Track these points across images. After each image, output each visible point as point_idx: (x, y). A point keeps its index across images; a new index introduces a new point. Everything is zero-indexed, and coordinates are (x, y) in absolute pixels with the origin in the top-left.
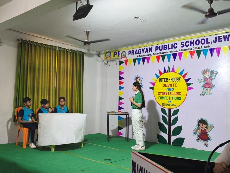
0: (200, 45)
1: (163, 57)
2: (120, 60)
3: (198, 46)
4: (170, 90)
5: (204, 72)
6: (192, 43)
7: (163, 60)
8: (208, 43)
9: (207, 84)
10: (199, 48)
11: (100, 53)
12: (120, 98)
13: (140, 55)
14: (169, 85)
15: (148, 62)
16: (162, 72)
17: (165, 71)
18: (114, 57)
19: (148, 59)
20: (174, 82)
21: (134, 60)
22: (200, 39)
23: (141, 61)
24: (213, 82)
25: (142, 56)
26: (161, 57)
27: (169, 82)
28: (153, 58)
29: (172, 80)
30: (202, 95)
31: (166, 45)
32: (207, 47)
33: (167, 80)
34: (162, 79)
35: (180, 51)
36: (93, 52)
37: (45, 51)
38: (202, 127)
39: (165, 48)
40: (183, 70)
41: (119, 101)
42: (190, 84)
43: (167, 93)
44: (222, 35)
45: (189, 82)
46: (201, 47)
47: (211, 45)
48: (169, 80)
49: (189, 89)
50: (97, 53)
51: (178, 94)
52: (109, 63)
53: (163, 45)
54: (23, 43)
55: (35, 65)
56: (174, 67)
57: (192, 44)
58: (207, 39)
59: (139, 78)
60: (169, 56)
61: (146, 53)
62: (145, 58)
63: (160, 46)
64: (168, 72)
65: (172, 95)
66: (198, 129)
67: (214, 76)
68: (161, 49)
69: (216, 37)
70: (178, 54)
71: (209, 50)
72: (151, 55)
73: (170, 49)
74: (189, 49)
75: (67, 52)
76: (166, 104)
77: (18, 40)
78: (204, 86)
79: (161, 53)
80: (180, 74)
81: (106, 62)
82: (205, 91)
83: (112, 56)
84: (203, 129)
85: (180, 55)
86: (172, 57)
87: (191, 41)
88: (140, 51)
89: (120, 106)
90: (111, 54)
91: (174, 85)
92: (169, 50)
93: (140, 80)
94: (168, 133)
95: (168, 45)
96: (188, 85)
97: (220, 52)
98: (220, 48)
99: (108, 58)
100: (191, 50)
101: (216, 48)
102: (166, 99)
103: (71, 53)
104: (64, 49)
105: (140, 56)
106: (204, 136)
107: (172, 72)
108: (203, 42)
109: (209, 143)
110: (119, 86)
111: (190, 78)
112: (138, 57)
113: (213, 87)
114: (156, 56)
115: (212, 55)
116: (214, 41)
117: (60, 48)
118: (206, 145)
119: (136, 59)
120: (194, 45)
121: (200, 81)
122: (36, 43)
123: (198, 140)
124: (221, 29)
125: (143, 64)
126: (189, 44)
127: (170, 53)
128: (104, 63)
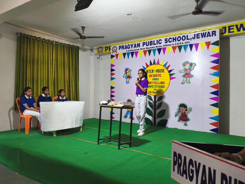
0: (181, 41)
1: (150, 52)
2: (112, 54)
3: (179, 42)
4: (155, 79)
5: (184, 65)
6: (174, 39)
7: (150, 54)
8: (188, 39)
9: (186, 74)
10: (180, 43)
11: (93, 48)
12: (112, 88)
13: (129, 49)
14: (154, 76)
15: (136, 56)
16: (149, 64)
17: (151, 64)
18: (106, 51)
19: (137, 53)
20: (159, 73)
21: (124, 54)
22: (181, 36)
23: (130, 54)
24: (192, 73)
25: (131, 50)
26: (147, 52)
27: (155, 73)
28: (141, 53)
29: (157, 71)
30: (183, 83)
31: (152, 41)
32: (187, 43)
33: (153, 71)
34: (149, 71)
35: (164, 46)
36: (86, 47)
37: (43, 45)
38: (182, 110)
39: (151, 44)
40: (167, 63)
41: (112, 90)
42: (173, 74)
43: (152, 82)
44: (200, 33)
45: (171, 73)
46: (182, 43)
47: (191, 41)
48: (155, 71)
49: (171, 79)
50: (90, 48)
51: (162, 83)
52: (101, 57)
53: (149, 41)
54: (22, 36)
55: (34, 57)
56: (158, 60)
57: (174, 41)
58: (187, 36)
59: (128, 70)
60: (154, 51)
61: (134, 48)
62: (134, 52)
63: (147, 42)
64: (153, 64)
65: (157, 84)
66: (179, 112)
67: (193, 67)
68: (147, 44)
69: (195, 35)
70: (162, 49)
71: (189, 45)
72: (138, 50)
73: (155, 44)
74: (172, 45)
75: (64, 46)
76: (152, 92)
77: (17, 34)
78: (184, 76)
79: (148, 48)
80: (163, 66)
81: (98, 56)
82: (185, 80)
83: (104, 51)
84: (183, 112)
85: (164, 49)
86: (157, 52)
87: (173, 38)
88: (129, 46)
89: (112, 94)
90: (102, 49)
91: (159, 75)
92: (155, 46)
93: (129, 71)
94: (153, 116)
95: (154, 41)
96: (171, 75)
97: (198, 47)
98: (198, 44)
99: (100, 52)
100: (173, 46)
101: (195, 44)
102: (152, 87)
103: (67, 47)
104: (61, 43)
105: (129, 51)
106: (184, 118)
107: (157, 64)
108: (184, 38)
109: (188, 123)
110: (111, 77)
111: (172, 69)
112: (128, 52)
113: (192, 76)
114: (144, 51)
115: (191, 50)
116: (193, 38)
117: (57, 42)
118: (186, 125)
119: (125, 53)
120: (176, 41)
121: (181, 72)
122: (35, 37)
123: (179, 121)
124: (199, 28)
125: (132, 57)
126: (172, 40)
127: (155, 48)
128: (96, 57)
